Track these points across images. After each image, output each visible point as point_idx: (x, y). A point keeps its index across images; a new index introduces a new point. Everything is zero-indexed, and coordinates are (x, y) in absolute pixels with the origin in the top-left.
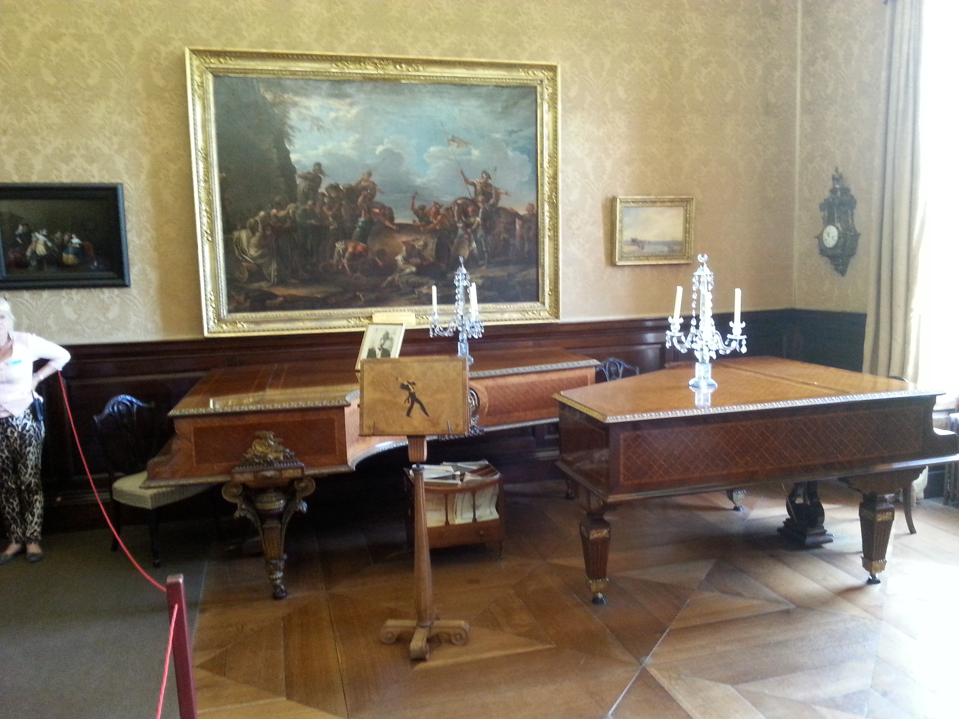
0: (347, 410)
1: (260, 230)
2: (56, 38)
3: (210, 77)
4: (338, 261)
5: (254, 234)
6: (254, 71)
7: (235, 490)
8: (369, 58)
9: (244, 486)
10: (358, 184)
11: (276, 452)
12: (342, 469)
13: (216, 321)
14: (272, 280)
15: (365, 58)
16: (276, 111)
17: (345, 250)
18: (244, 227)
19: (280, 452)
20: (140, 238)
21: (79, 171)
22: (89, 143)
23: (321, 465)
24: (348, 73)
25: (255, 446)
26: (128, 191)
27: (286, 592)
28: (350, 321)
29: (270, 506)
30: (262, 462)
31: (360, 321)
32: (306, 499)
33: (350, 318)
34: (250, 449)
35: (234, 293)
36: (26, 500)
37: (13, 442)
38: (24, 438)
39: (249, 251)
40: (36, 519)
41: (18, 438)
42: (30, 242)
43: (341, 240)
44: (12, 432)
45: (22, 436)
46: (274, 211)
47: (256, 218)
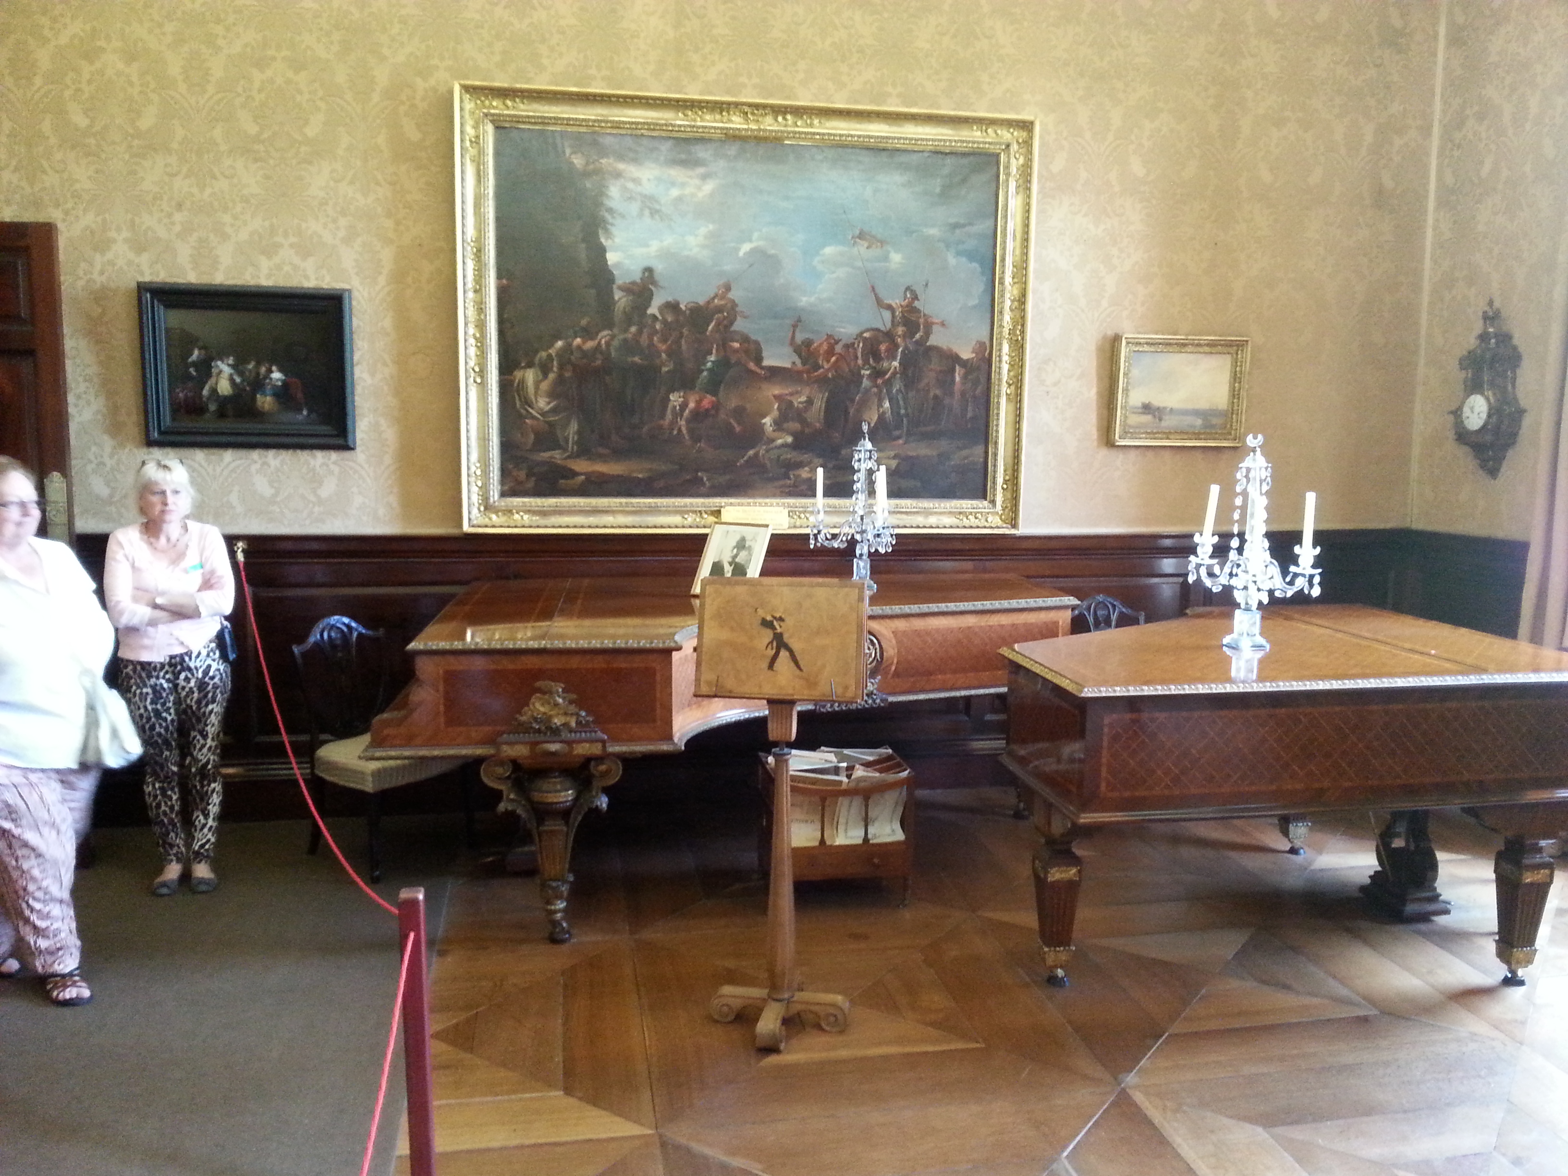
0: (675, 655)
1: (555, 369)
2: (261, 64)
3: (490, 128)
4: (671, 423)
5: (545, 375)
6: (557, 120)
7: (500, 770)
8: (737, 105)
9: (515, 764)
10: (708, 303)
11: (566, 714)
12: (665, 747)
13: (482, 508)
14: (570, 449)
15: (729, 104)
16: (589, 184)
17: (684, 406)
18: (530, 365)
19: (572, 714)
20: (373, 375)
21: (287, 268)
22: (304, 225)
23: (632, 739)
24: (703, 127)
25: (534, 704)
26: (359, 302)
27: (568, 932)
28: (686, 516)
29: (551, 798)
30: (543, 728)
31: (702, 518)
32: (606, 790)
33: (687, 512)
34: (526, 708)
35: (511, 466)
36: (197, 791)
37: (187, 696)
38: (205, 689)
39: (537, 401)
40: (210, 822)
41: (195, 689)
42: (209, 375)
43: (678, 390)
44: (187, 680)
45: (202, 685)
46: (578, 340)
47: (550, 351)
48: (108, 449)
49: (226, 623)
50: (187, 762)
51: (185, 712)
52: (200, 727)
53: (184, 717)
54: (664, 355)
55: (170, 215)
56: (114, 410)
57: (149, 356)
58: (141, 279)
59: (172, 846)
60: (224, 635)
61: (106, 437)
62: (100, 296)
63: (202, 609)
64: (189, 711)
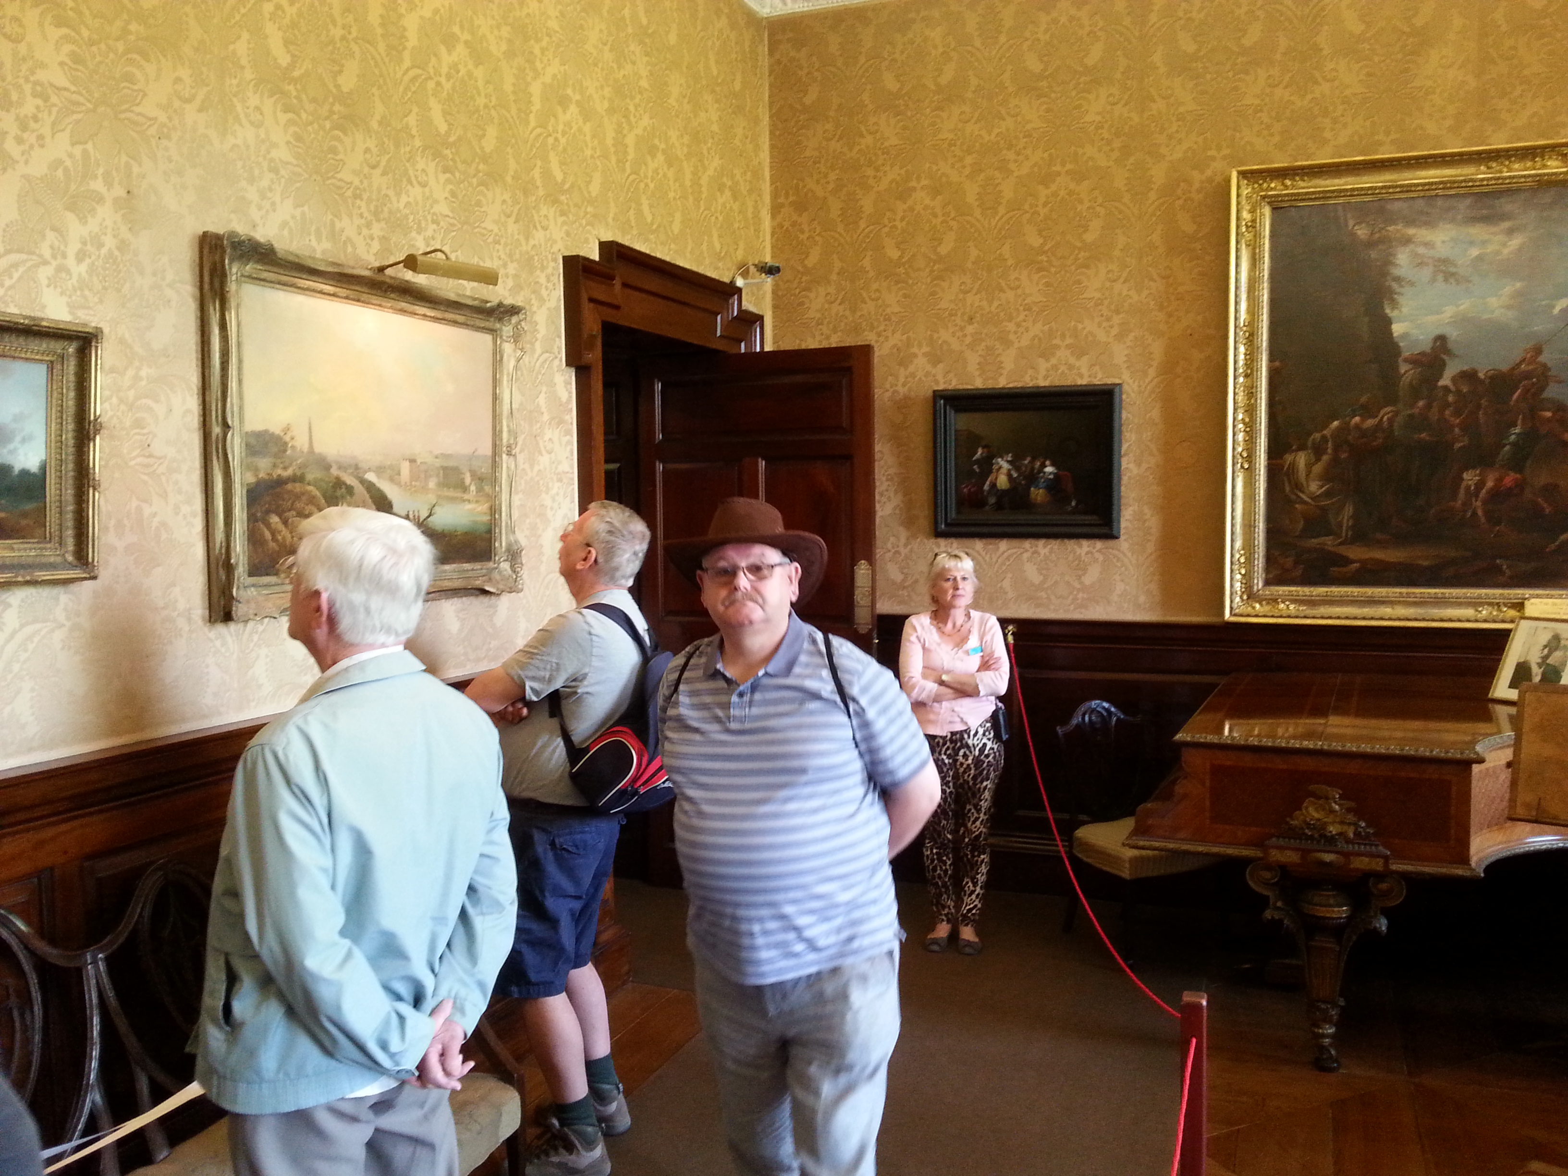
0: (1476, 768)
1: (1329, 451)
3: (1267, 211)
4: (1464, 504)
5: (1318, 460)
6: (1340, 193)
7: (1267, 875)
8: (1553, 147)
9: (1283, 869)
10: (1513, 369)
11: (1342, 823)
12: (1460, 871)
13: (1245, 597)
14: (1344, 535)
15: (1544, 147)
16: (1373, 254)
17: (1480, 485)
18: (1302, 448)
19: (1349, 824)
20: (1139, 465)
21: (1063, 368)
22: (1080, 326)
23: (1421, 859)
24: (1510, 177)
25: (1307, 808)
26: (1128, 394)
27: (1336, 1061)
28: (1480, 609)
29: (1322, 912)
30: (1316, 836)
31: (1501, 611)
32: (1386, 912)
33: (1482, 604)
34: (1297, 812)
35: (1277, 553)
36: (968, 859)
37: (964, 772)
38: (982, 765)
39: (1308, 486)
40: (978, 890)
41: (972, 766)
42: (990, 471)
43: (1474, 468)
44: (965, 756)
45: (978, 762)
46: (1357, 419)
47: (1325, 432)
48: (903, 540)
49: (1000, 705)
50: (961, 832)
51: (962, 786)
52: (975, 801)
53: (961, 790)
54: (1457, 430)
55: (962, 329)
56: (909, 505)
57: (940, 456)
58: (936, 388)
59: (944, 907)
60: (998, 716)
61: (901, 529)
62: (903, 404)
63: (981, 688)
64: (966, 786)
